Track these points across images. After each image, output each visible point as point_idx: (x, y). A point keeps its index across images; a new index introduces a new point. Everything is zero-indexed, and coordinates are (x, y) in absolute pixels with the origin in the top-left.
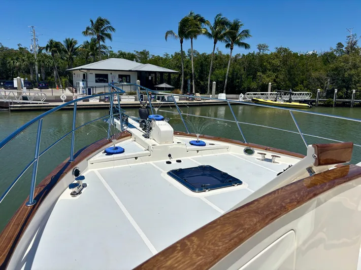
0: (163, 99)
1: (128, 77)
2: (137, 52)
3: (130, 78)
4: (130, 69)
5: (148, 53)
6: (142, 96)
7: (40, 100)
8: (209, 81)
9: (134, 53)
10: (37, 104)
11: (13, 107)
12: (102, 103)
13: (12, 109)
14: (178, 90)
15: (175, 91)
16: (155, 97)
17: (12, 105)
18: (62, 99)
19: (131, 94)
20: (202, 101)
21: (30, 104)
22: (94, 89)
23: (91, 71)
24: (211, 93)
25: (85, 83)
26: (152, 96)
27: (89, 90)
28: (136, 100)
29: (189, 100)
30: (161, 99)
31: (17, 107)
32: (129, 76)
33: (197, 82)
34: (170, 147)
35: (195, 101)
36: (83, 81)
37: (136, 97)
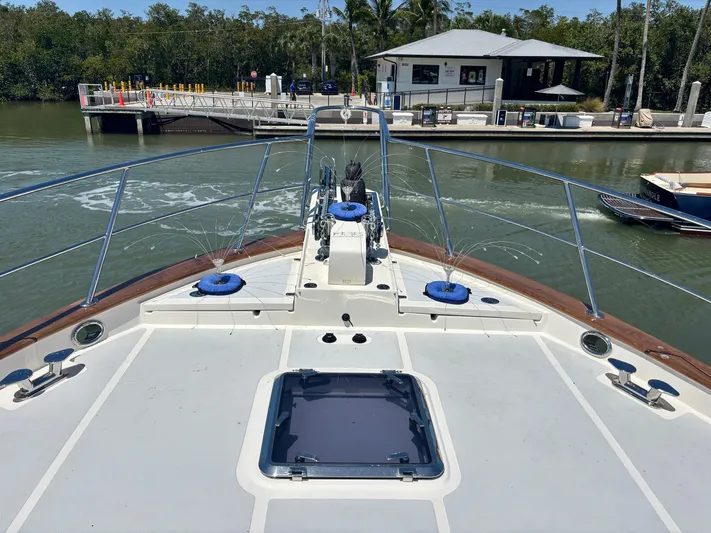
0: (553, 122)
1: (481, 71)
2: (527, 12)
3: (484, 73)
4: (486, 54)
5: (550, 13)
6: (502, 114)
7: (305, 119)
8: (684, 78)
9: (520, 14)
10: (299, 125)
11: (259, 130)
12: (418, 127)
13: (258, 133)
14: (596, 101)
15: (588, 102)
16: (533, 117)
17: (258, 127)
18: (343, 117)
19: (480, 108)
20: (655, 129)
21: (287, 125)
22: (407, 97)
23: (405, 60)
24: (684, 109)
25: (392, 83)
26: (527, 114)
27: (397, 100)
28: (489, 122)
29: (618, 127)
30: (547, 120)
31: (265, 130)
32: (484, 68)
33: (656, 79)
34: (349, 297)
35: (633, 129)
36: (389, 80)
37: (490, 117)
